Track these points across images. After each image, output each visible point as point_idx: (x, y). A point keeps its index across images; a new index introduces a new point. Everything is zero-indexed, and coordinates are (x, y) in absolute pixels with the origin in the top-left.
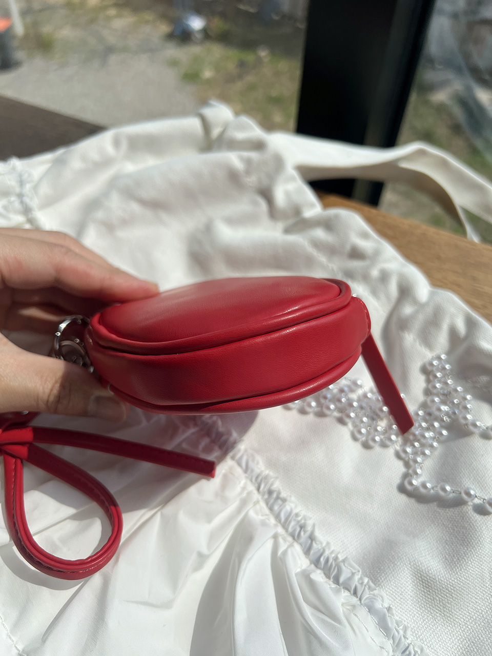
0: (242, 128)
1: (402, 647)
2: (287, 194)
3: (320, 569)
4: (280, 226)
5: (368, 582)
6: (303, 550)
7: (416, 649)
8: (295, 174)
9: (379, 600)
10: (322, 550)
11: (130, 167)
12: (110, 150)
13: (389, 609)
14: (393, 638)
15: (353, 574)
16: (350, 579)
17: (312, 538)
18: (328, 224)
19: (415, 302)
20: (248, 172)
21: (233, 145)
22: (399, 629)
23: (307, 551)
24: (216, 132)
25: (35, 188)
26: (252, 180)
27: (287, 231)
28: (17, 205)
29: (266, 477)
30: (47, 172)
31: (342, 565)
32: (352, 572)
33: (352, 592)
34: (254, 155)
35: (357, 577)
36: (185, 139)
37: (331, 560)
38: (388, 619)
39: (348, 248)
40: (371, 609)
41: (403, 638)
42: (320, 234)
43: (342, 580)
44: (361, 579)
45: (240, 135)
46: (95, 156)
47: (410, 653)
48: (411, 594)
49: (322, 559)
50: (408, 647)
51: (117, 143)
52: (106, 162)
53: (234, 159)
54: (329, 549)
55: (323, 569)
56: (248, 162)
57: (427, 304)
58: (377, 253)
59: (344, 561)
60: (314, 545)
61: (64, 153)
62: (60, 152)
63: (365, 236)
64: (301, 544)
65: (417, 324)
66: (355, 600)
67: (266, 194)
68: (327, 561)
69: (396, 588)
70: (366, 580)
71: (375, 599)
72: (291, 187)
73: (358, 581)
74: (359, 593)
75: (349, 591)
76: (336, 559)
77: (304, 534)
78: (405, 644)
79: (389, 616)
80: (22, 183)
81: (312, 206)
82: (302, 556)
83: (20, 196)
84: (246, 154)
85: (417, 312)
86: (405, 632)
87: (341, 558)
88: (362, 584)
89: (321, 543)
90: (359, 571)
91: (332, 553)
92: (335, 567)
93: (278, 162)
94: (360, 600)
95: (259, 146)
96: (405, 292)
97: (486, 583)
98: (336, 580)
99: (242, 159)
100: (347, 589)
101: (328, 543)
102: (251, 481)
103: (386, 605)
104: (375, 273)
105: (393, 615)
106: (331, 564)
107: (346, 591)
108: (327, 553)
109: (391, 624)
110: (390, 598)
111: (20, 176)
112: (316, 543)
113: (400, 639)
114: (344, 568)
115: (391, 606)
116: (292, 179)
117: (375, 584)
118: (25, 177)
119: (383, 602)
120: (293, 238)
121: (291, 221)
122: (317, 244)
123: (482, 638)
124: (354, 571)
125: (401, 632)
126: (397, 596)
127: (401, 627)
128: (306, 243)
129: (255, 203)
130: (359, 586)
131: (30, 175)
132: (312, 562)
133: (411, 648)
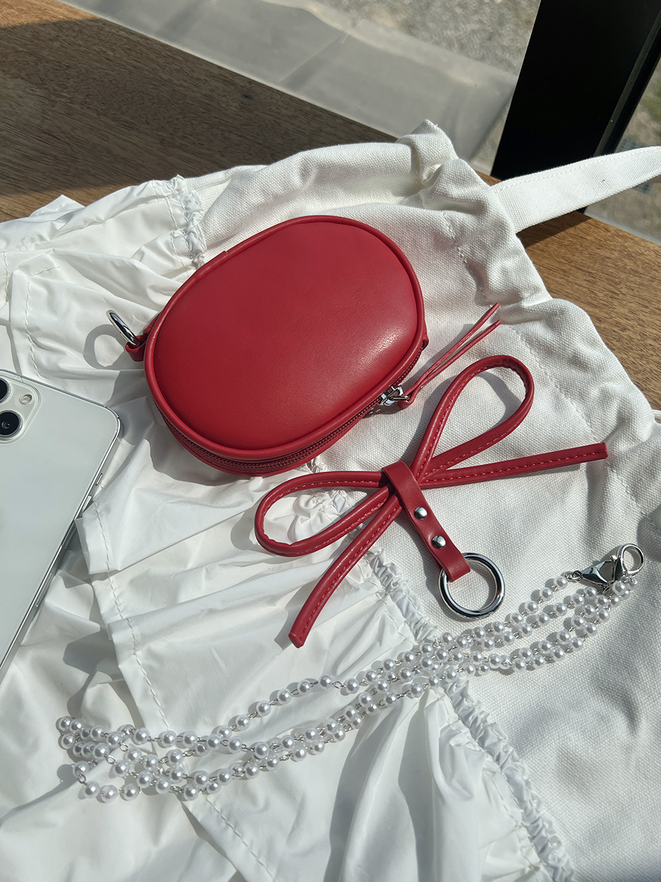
2: (505, 272)
3: (467, 726)
5: (513, 752)
6: (453, 705)
7: (545, 823)
9: (520, 770)
10: (472, 709)
12: (296, 180)
13: (527, 783)
14: (526, 809)
15: (500, 740)
16: (495, 744)
17: (463, 694)
18: (551, 319)
20: (458, 240)
22: (532, 802)
23: (457, 706)
24: (427, 171)
25: (205, 221)
31: (489, 729)
32: (499, 738)
33: (495, 758)
34: (468, 219)
35: (502, 744)
37: (479, 722)
38: (525, 792)
39: (569, 353)
40: (510, 780)
41: (535, 811)
42: (538, 329)
43: (487, 743)
44: (505, 747)
45: (457, 192)
47: (538, 826)
48: (553, 768)
49: (470, 718)
50: (537, 820)
51: (304, 173)
53: (444, 219)
54: (479, 709)
55: (470, 728)
56: (461, 228)
58: (602, 367)
59: (492, 725)
60: (465, 702)
64: (451, 698)
66: (496, 767)
67: (478, 271)
68: (476, 720)
69: (539, 761)
70: (511, 749)
71: (516, 770)
72: (510, 263)
73: (503, 748)
74: (502, 762)
75: (492, 756)
76: (484, 721)
77: (456, 689)
78: (535, 817)
79: (526, 789)
80: (188, 213)
82: (451, 710)
83: (187, 232)
86: (538, 806)
87: (490, 720)
88: (506, 752)
89: (473, 701)
90: (505, 739)
91: (481, 713)
92: (482, 730)
94: (502, 768)
95: (478, 208)
96: (624, 421)
97: (631, 770)
98: (482, 742)
99: (452, 221)
100: (490, 752)
101: (479, 703)
102: (410, 626)
103: (525, 778)
105: (530, 788)
106: (479, 725)
107: (489, 756)
108: (476, 713)
109: (526, 797)
110: (532, 770)
111: (187, 202)
113: (532, 811)
114: (491, 732)
115: (530, 780)
116: (516, 252)
117: (519, 755)
119: (524, 774)
123: (612, 822)
125: (535, 805)
126: (538, 769)
127: (535, 801)
129: (464, 281)
130: (503, 754)
131: (197, 201)
132: (460, 718)
133: (540, 822)
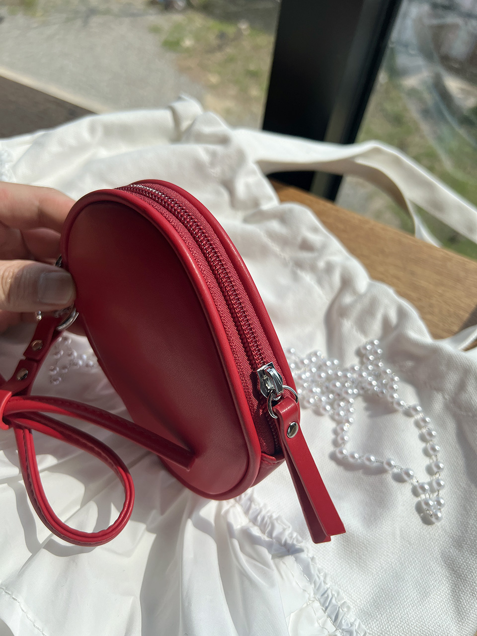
0: (209, 122)
1: (322, 591)
2: (248, 186)
3: (257, 526)
4: (240, 215)
5: (297, 536)
6: (243, 510)
7: (333, 593)
8: (255, 168)
9: (305, 552)
10: (259, 510)
11: (104, 153)
12: (86, 136)
13: (313, 559)
14: (315, 583)
15: (284, 530)
16: (282, 534)
17: (251, 500)
18: (282, 218)
19: (354, 292)
20: (213, 164)
21: (200, 138)
22: (320, 575)
23: (247, 512)
24: (185, 125)
25: (14, 167)
26: (216, 171)
27: (246, 220)
30: (27, 152)
31: (275, 522)
32: (283, 528)
33: (283, 545)
34: (219, 149)
35: (287, 533)
36: (158, 130)
37: (266, 519)
38: (311, 567)
39: (299, 239)
40: (297, 559)
41: (323, 583)
42: (275, 225)
43: (274, 535)
44: (290, 533)
45: (207, 130)
46: (72, 141)
47: (328, 596)
48: (333, 547)
49: (259, 517)
50: (327, 591)
51: (92, 129)
52: (82, 147)
53: (201, 151)
54: (266, 509)
55: (259, 526)
56: (214, 155)
57: (365, 295)
58: (324, 247)
59: (277, 519)
60: (253, 506)
61: (43, 135)
62: (40, 134)
63: (315, 230)
64: (241, 505)
65: (355, 312)
67: (228, 185)
68: (263, 519)
70: (295, 535)
72: (251, 180)
73: (288, 535)
76: (271, 517)
77: (245, 497)
78: (324, 589)
79: (312, 564)
81: (270, 199)
82: (242, 515)
84: (212, 147)
85: (355, 302)
86: (325, 577)
87: (275, 516)
88: (292, 538)
89: (259, 504)
90: (289, 527)
91: (268, 512)
92: (269, 524)
93: (241, 157)
94: (289, 551)
95: (224, 140)
96: (347, 283)
97: (397, 539)
98: (270, 535)
99: (207, 151)
101: (265, 505)
103: (311, 555)
104: (321, 264)
105: (316, 563)
106: (267, 522)
107: (278, 544)
108: (263, 513)
109: (314, 571)
110: (314, 550)
112: (255, 504)
113: (320, 584)
114: (276, 524)
115: (315, 556)
116: (254, 173)
117: (303, 538)
118: (4, 156)
119: (308, 552)
120: (251, 228)
121: (250, 212)
122: (272, 235)
123: (390, 586)
124: (285, 527)
125: (322, 578)
126: (320, 548)
127: (322, 574)
128: (262, 234)
129: (218, 193)
130: (289, 540)
131: (9, 155)
132: (250, 521)
133: (329, 592)
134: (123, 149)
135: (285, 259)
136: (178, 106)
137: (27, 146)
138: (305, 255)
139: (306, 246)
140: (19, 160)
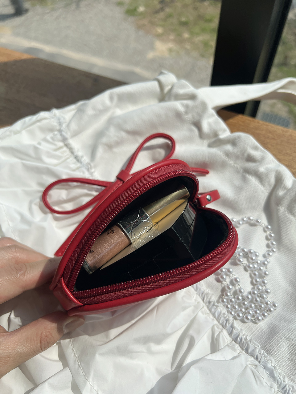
0: (183, 87)
1: (282, 386)
2: (209, 124)
3: (238, 344)
4: (206, 142)
5: (264, 352)
6: (228, 333)
7: (290, 387)
8: (214, 112)
9: (270, 362)
10: (238, 334)
11: (119, 112)
12: (108, 102)
13: (275, 367)
14: (278, 382)
15: (255, 348)
16: (254, 350)
17: (232, 327)
18: (233, 142)
19: (285, 188)
20: (186, 113)
21: (178, 97)
22: (280, 377)
23: (230, 334)
24: (167, 89)
25: (68, 126)
26: (189, 117)
27: (210, 146)
28: (59, 137)
29: (207, 294)
30: (74, 116)
31: (249, 343)
32: (255, 347)
33: (255, 358)
34: (190, 102)
35: (257, 350)
36: (150, 94)
37: (243, 340)
38: (275, 372)
39: (246, 155)
40: (265, 367)
41: (283, 382)
42: (229, 147)
43: (249, 351)
44: (259, 351)
45: (181, 91)
46: (100, 107)
47: (287, 389)
49: (238, 339)
51: (111, 98)
52: (106, 109)
53: (179, 105)
54: (242, 333)
55: (239, 344)
56: (187, 107)
57: (291, 189)
58: (263, 159)
59: (250, 341)
61: (83, 105)
62: (80, 103)
63: (256, 148)
64: (227, 330)
65: (286, 202)
66: (257, 363)
67: (197, 125)
68: (241, 339)
69: (279, 355)
70: (262, 351)
71: (267, 362)
72: (211, 120)
73: (258, 352)
74: (259, 359)
75: (254, 357)
76: (246, 339)
77: (228, 325)
78: (284, 385)
79: (275, 371)
80: (60, 124)
81: (225, 131)
82: (228, 337)
83: (60, 131)
84: (185, 102)
85: (286, 194)
86: (284, 378)
87: (248, 339)
88: (260, 353)
89: (238, 330)
90: (258, 346)
91: (243, 335)
92: (246, 344)
93: (204, 105)
94: (260, 362)
95: (193, 97)
96: (279, 180)
98: (247, 351)
99: (183, 105)
100: (252, 355)
101: (241, 330)
102: (199, 295)
103: (273, 365)
105: (277, 370)
106: (244, 342)
107: (252, 357)
108: (241, 335)
109: (276, 375)
110: (276, 360)
111: (59, 119)
112: (235, 330)
113: (281, 382)
114: (250, 345)
116: (213, 115)
117: (267, 354)
118: (62, 120)
119: (272, 363)
120: (214, 150)
121: (213, 140)
122: (228, 154)
124: (256, 346)
125: (282, 379)
127: (282, 376)
128: (222, 154)
129: (191, 130)
130: (259, 355)
131: (64, 119)
132: (233, 340)
133: (287, 387)
134: (131, 108)
135: (237, 168)
136: (162, 78)
137: (74, 112)
138: (250, 165)
139: (250, 159)
140: (70, 121)
